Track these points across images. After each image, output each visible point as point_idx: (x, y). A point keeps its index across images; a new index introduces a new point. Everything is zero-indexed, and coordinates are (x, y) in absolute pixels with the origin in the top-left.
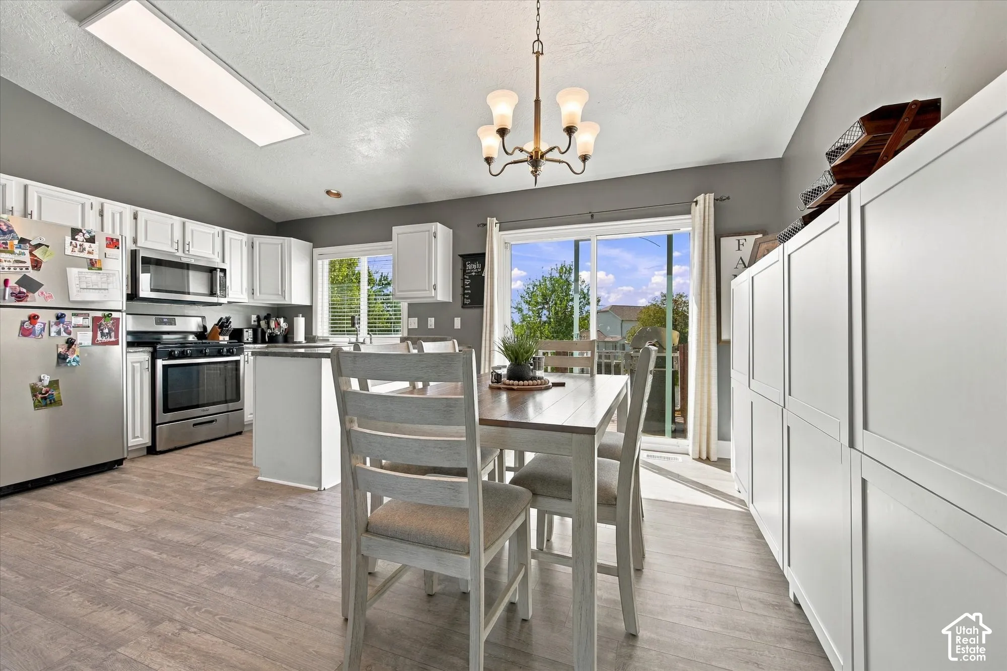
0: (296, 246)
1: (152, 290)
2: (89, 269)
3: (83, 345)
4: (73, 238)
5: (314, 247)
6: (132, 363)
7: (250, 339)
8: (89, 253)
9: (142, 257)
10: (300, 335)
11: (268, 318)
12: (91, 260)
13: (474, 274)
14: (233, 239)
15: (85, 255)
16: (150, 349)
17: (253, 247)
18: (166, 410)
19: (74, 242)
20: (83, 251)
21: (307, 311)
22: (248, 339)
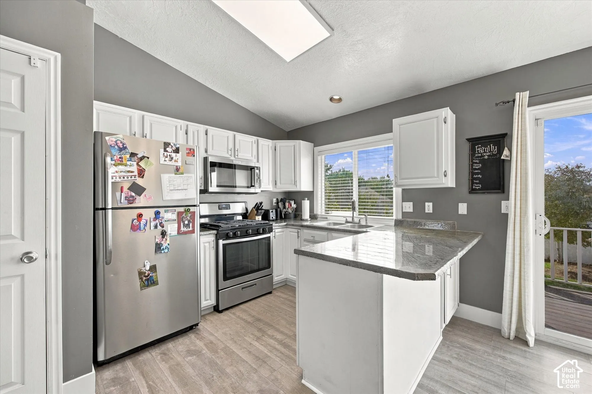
0: (303, 146)
1: (218, 186)
2: (175, 174)
3: (171, 235)
4: (165, 150)
5: (315, 146)
6: (204, 243)
7: (274, 218)
8: (175, 161)
9: (210, 162)
10: (306, 215)
11: (283, 201)
12: (177, 166)
13: (486, 157)
14: (264, 145)
15: (173, 163)
16: (215, 232)
17: (275, 150)
18: (225, 279)
19: (166, 153)
20: (171, 160)
21: (310, 195)
22: (272, 218)
